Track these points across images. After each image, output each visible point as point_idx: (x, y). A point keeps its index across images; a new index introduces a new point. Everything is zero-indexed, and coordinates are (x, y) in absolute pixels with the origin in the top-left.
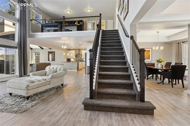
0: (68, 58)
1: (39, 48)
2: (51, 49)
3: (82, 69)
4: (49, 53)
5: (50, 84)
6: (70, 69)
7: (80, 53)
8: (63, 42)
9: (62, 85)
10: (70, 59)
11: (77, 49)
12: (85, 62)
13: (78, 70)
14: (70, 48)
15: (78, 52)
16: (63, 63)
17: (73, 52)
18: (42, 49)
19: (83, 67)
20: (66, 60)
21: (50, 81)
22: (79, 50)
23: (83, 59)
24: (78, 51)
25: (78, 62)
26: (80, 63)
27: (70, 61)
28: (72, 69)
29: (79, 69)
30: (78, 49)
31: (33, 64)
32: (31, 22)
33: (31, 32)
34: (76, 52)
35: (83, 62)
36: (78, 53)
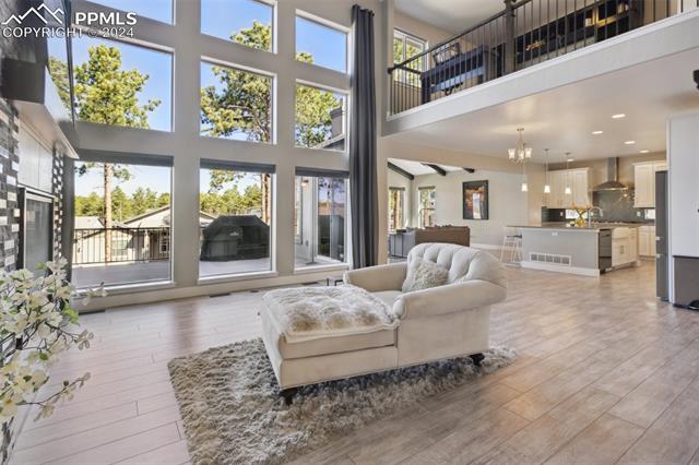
0: (549, 207)
1: (434, 171)
2: (472, 171)
3: (632, 266)
4: (466, 186)
5: (395, 345)
6: (557, 260)
7: (623, 180)
8: (511, 130)
9: (477, 359)
10: (563, 210)
11: (600, 161)
12: (654, 228)
13: (603, 272)
14: (556, 155)
15: (610, 175)
16: (520, 231)
17: (581, 174)
18: (443, 173)
19: (643, 258)
20: (538, 216)
21: (397, 330)
22: (617, 162)
23: (642, 210)
24: (605, 171)
25: (606, 225)
26: (619, 232)
27: (563, 220)
28: (566, 261)
29: (615, 262)
30: (611, 159)
31: (405, 231)
32: (389, 76)
33: (388, 113)
34: (594, 175)
35: (644, 228)
36: (606, 180)
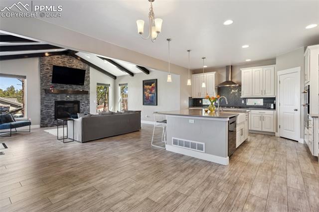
0: (193, 97)
3: (245, 143)
4: (145, 83)
6: (193, 146)
7: (235, 80)
10: (201, 99)
11: (221, 68)
15: (227, 77)
17: (211, 76)
18: (132, 75)
20: (187, 103)
22: (230, 68)
23: (245, 99)
24: (224, 74)
26: (241, 117)
27: (201, 105)
28: (200, 148)
30: (227, 67)
34: (218, 77)
36: (224, 80)
